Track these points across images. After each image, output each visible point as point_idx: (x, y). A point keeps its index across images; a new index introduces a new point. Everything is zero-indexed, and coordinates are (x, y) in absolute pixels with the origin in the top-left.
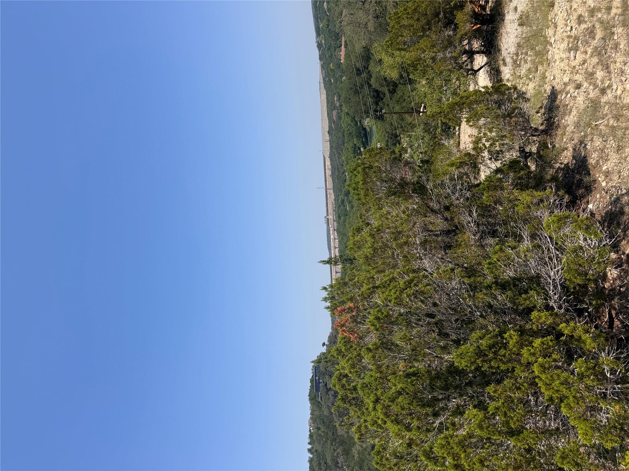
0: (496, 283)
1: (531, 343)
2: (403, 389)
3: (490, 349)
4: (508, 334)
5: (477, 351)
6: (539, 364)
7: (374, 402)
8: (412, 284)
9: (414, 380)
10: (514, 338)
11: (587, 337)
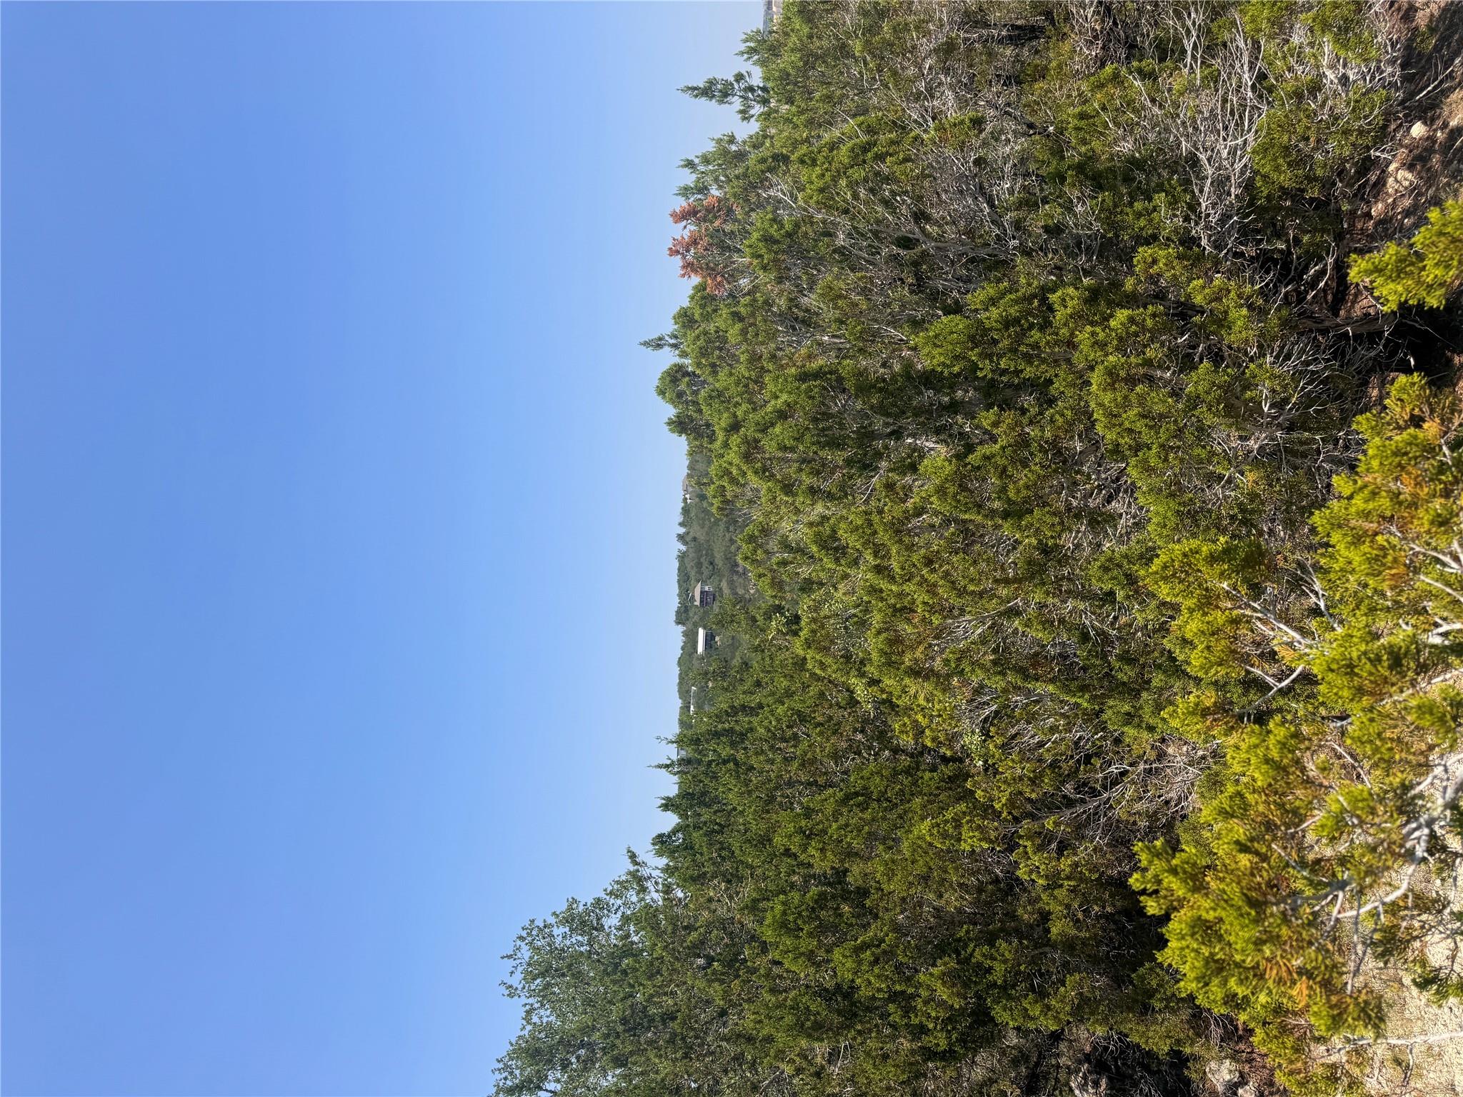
0: (1080, 168)
1: (1106, 319)
2: (788, 405)
3: (1007, 328)
4: (1059, 293)
5: (973, 331)
6: (1106, 368)
7: (726, 430)
8: (869, 155)
9: (815, 387)
10: (1070, 304)
11: (1239, 315)
